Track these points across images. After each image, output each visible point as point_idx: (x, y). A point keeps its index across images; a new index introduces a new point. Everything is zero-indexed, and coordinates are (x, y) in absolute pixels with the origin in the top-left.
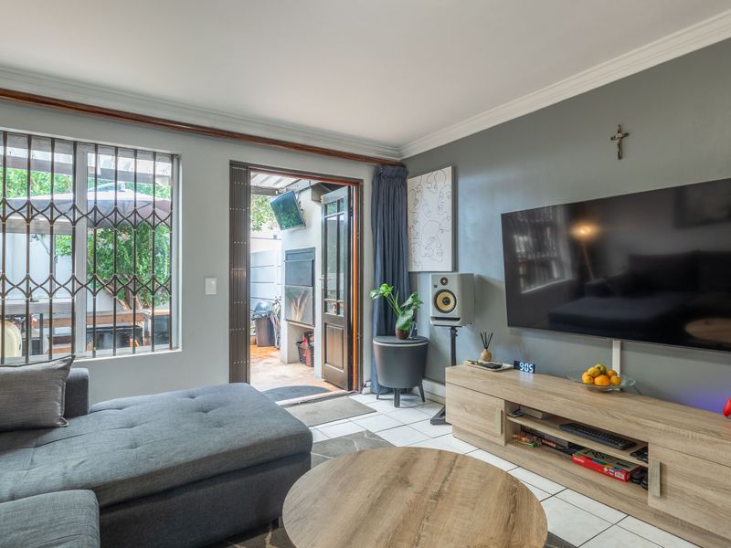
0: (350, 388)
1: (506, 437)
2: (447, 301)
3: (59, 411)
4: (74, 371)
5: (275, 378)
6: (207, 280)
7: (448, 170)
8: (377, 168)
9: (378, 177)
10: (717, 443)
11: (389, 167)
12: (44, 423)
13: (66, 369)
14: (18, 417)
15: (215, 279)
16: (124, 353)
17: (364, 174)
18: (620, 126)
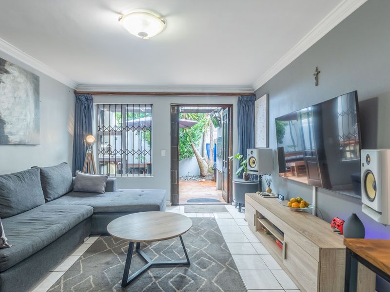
0: (228, 202)
1: (257, 227)
2: (254, 163)
3: (103, 189)
4: (109, 178)
5: (206, 195)
6: (162, 151)
7: (265, 97)
8: (239, 98)
9: (240, 102)
10: (298, 235)
11: (245, 97)
12: (99, 192)
13: (107, 177)
14: (94, 189)
15: (165, 151)
16: (142, 176)
17: (234, 101)
18: (317, 68)
